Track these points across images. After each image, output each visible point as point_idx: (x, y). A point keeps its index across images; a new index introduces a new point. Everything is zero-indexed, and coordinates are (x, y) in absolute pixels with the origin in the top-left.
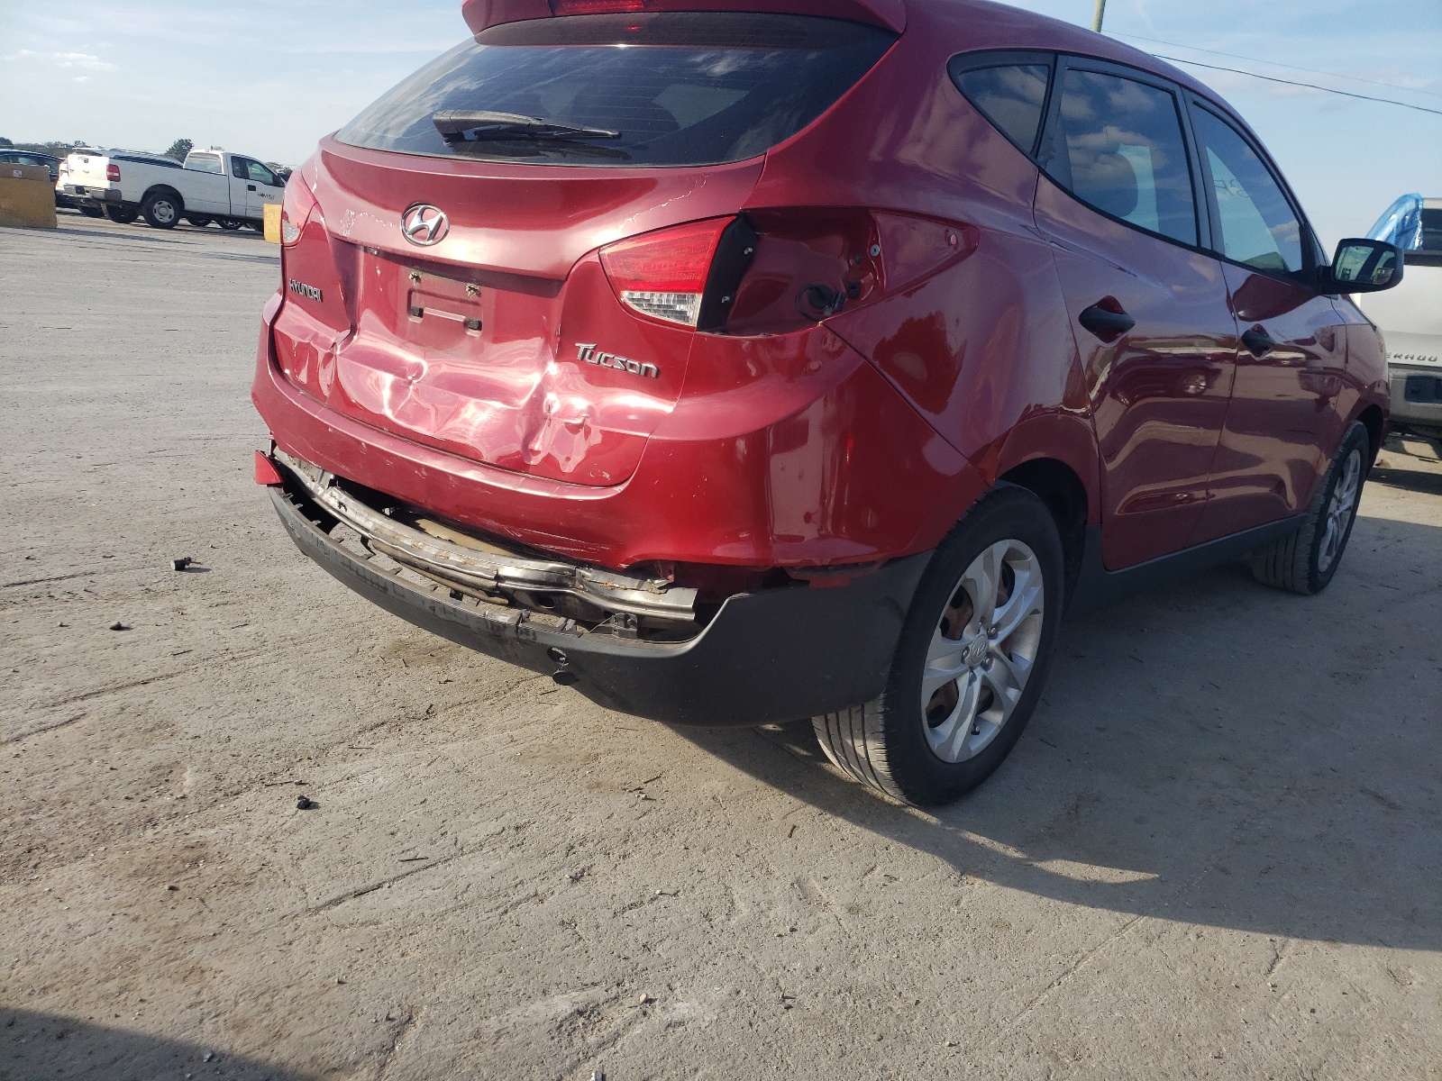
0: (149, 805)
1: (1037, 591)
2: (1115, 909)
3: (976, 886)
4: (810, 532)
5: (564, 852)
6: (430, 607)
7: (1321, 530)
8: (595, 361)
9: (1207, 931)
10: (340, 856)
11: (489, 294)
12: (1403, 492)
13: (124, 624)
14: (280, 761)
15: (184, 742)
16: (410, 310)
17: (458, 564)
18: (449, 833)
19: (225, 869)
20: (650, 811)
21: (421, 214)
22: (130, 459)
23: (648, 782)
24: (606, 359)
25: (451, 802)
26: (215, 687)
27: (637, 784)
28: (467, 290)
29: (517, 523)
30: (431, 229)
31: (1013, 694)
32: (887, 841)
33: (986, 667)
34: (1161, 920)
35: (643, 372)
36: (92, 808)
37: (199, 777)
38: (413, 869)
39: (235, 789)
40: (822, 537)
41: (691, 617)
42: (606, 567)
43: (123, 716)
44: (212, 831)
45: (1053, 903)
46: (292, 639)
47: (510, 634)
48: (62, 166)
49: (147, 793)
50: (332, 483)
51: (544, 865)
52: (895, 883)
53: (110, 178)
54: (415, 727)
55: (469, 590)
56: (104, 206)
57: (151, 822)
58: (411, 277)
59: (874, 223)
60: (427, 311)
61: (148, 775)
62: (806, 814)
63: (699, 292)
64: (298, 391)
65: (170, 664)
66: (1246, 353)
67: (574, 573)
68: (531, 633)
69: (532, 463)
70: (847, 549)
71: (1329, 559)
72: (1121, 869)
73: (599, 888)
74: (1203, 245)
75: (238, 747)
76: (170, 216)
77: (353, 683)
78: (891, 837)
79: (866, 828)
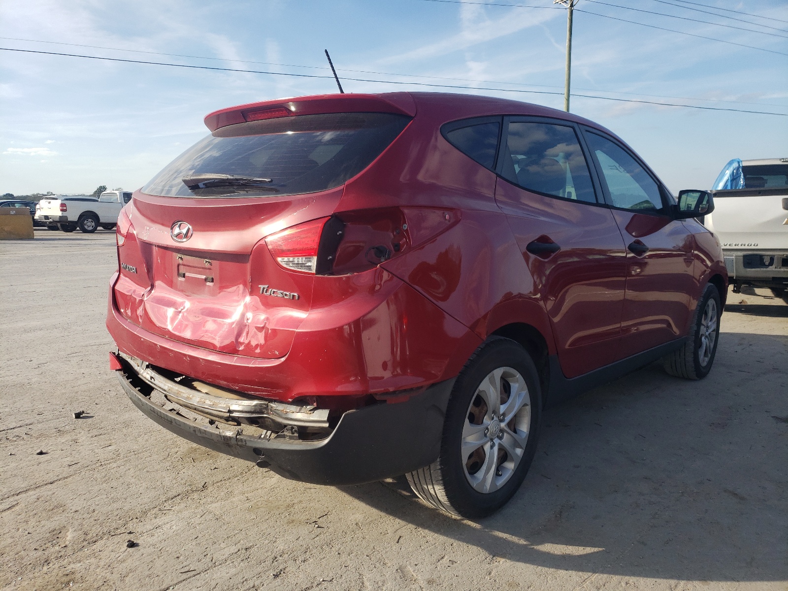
0: (46, 553)
1: (525, 392)
2: (579, 570)
3: (501, 563)
4: (387, 374)
5: (271, 561)
6: (194, 431)
7: (698, 344)
8: (268, 293)
9: (632, 580)
10: (147, 573)
11: (216, 263)
12: (754, 317)
13: (44, 451)
14: (121, 521)
15: (69, 515)
16: (179, 275)
17: (210, 406)
18: (209, 555)
19: (84, 586)
20: (320, 534)
21: (180, 226)
22: (57, 359)
23: (320, 518)
24: (274, 292)
25: (211, 537)
26: (89, 482)
27: (314, 519)
28: (204, 263)
29: (235, 381)
30: (185, 233)
31: (519, 452)
32: (452, 541)
33: (500, 438)
34: (605, 575)
35: (291, 298)
36: (17, 556)
37: (75, 534)
38: (187, 577)
39: (94, 539)
40: (394, 376)
41: (327, 425)
42: (282, 401)
43: (38, 503)
44: (79, 565)
45: (545, 569)
46: (134, 452)
47: (233, 442)
48: (38, 206)
49: (46, 546)
50: (147, 367)
51: (259, 569)
52: (455, 565)
53: (62, 210)
54: (196, 496)
55: (217, 419)
56: (59, 225)
57: (47, 562)
58: (178, 258)
59: (403, 214)
60: (187, 274)
61: (48, 535)
62: (406, 529)
63: (315, 256)
64: (127, 320)
65: (67, 471)
66: (632, 255)
67: (267, 405)
68: (243, 441)
69: (240, 349)
70: (411, 380)
71: (707, 359)
72: (584, 546)
73: (289, 580)
74: (599, 202)
75: (99, 515)
76: (93, 227)
77: (164, 474)
78: (455, 538)
79: (441, 534)
